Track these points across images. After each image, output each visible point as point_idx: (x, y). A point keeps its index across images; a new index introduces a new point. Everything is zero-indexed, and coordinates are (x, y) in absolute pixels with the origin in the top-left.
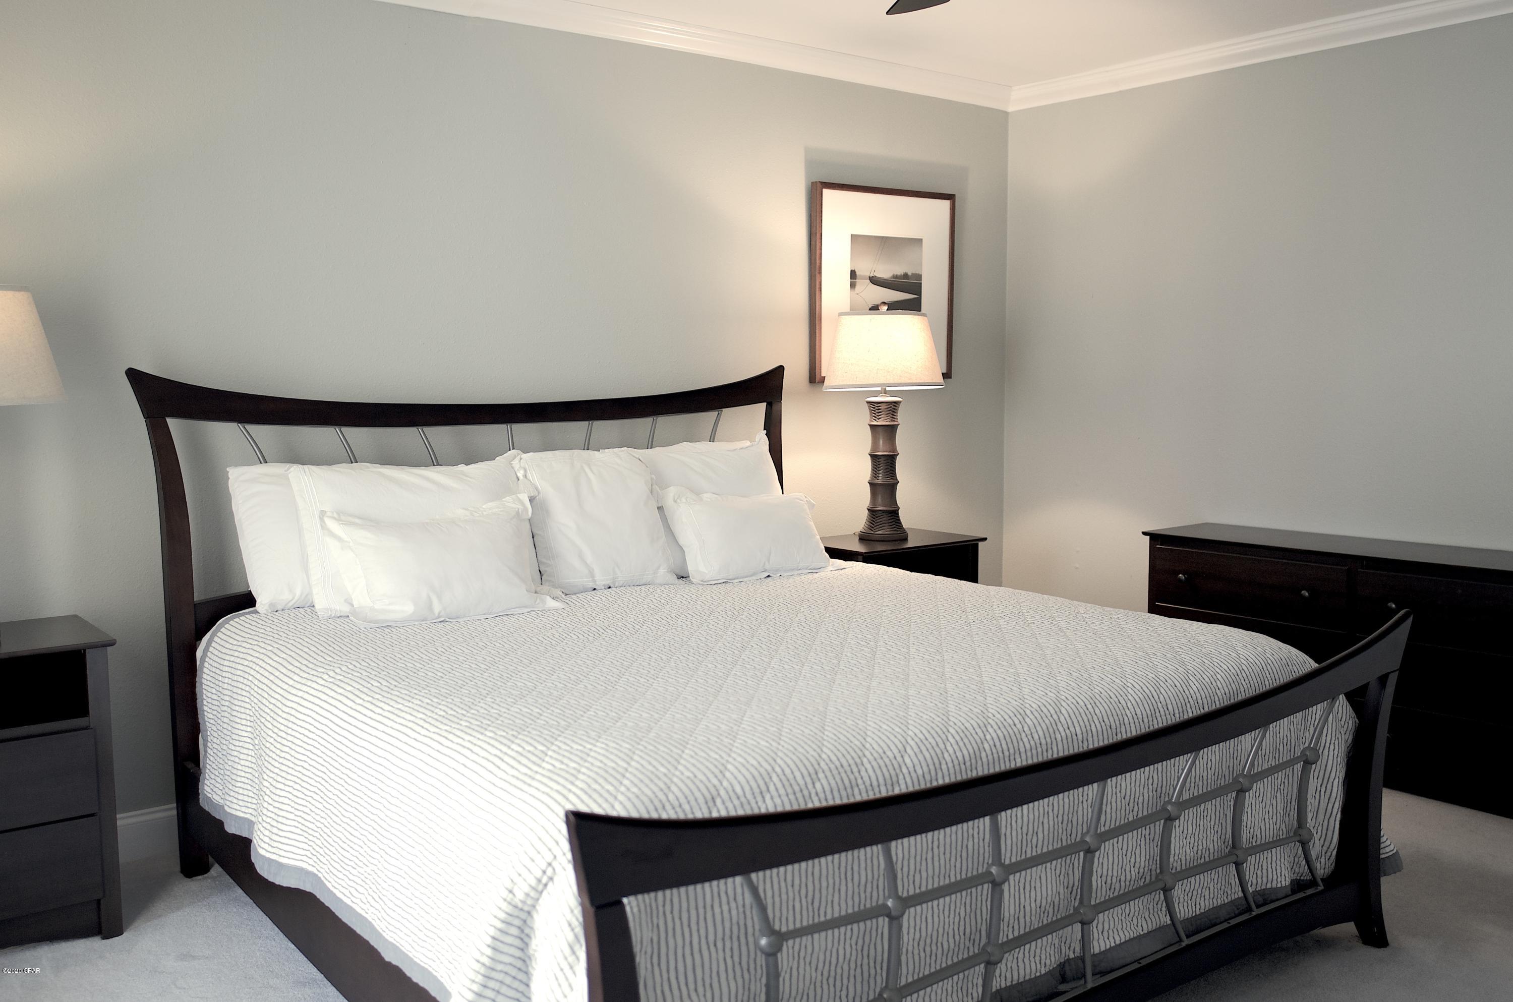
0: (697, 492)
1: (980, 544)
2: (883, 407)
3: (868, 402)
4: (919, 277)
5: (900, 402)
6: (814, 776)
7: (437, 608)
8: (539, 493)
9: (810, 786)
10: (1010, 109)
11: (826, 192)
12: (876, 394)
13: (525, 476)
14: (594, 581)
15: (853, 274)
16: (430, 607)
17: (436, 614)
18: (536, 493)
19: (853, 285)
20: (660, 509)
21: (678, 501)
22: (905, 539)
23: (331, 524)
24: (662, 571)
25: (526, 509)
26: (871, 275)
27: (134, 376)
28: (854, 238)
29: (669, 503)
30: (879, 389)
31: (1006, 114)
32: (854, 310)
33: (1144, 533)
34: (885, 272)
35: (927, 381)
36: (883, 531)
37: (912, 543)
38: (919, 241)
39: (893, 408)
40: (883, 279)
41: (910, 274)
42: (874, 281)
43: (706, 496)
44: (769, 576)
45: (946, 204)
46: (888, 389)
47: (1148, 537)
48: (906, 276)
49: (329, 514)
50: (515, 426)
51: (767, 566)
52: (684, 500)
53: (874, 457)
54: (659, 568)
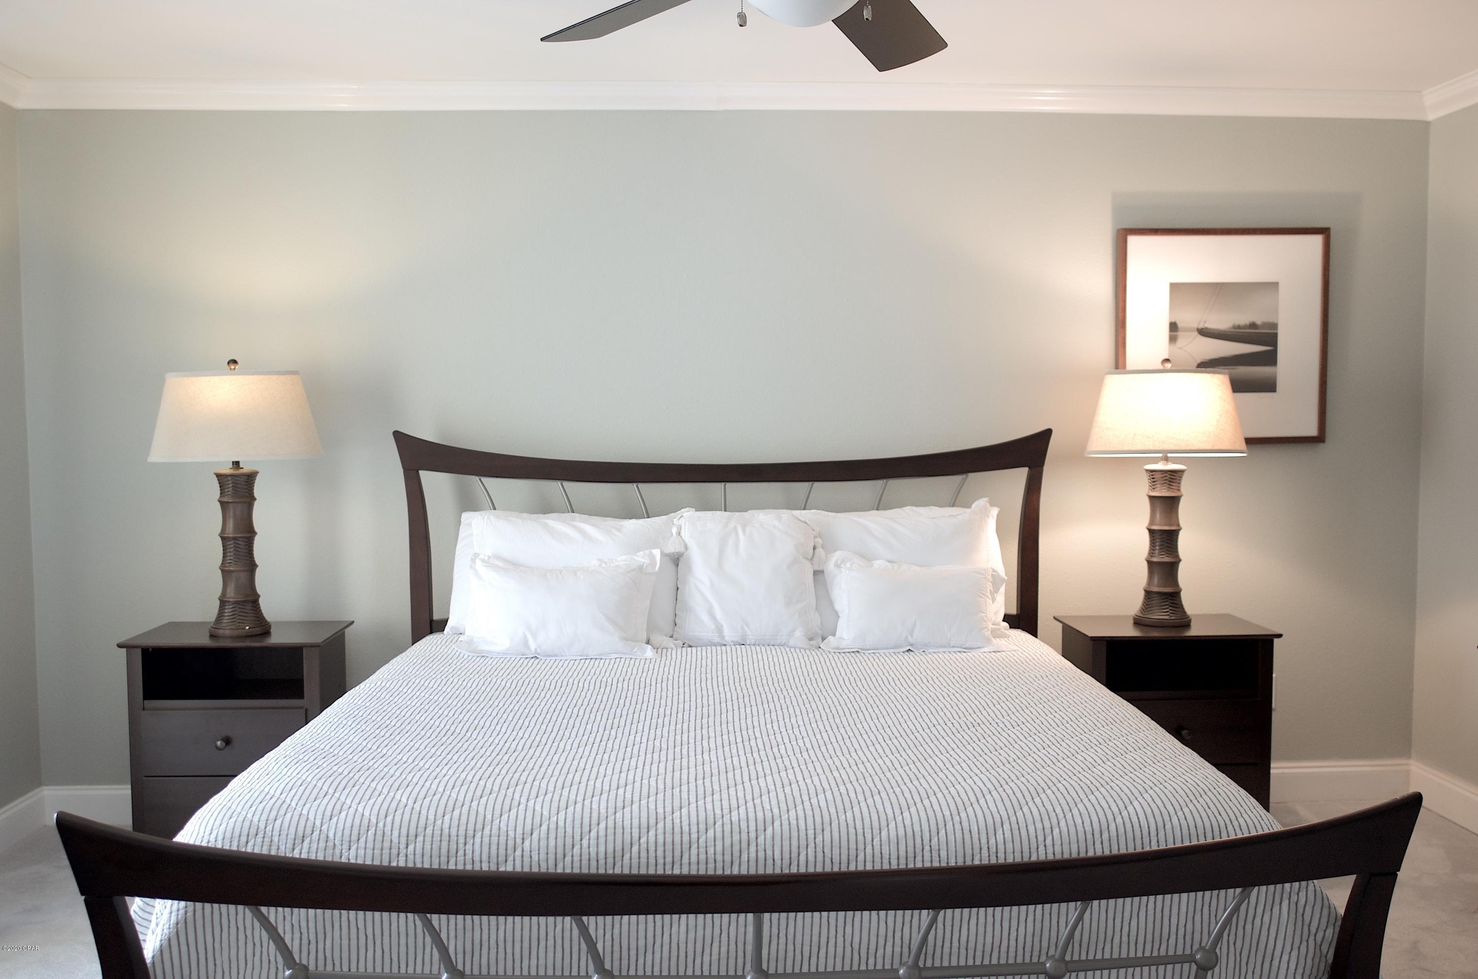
0: (867, 557)
2: (1163, 476)
3: (1147, 470)
4: (1275, 326)
5: (1182, 471)
7: (533, 646)
8: (686, 548)
9: (402, 846)
10: (1431, 117)
11: (1133, 241)
12: (1155, 461)
13: (679, 534)
14: (723, 637)
15: (1173, 327)
16: (526, 644)
17: (533, 651)
18: (682, 550)
19: (1173, 339)
20: (818, 574)
21: (842, 565)
22: (1187, 625)
23: (479, 563)
24: (798, 633)
25: (653, 564)
26: (1201, 326)
27: (399, 437)
28: (1175, 288)
29: (830, 567)
30: (1160, 455)
31: (1426, 125)
32: (1169, 365)
34: (1222, 321)
36: (1160, 615)
37: (1195, 631)
38: (1274, 285)
39: (1173, 477)
40: (1219, 330)
41: (1259, 322)
42: (1204, 333)
43: (878, 563)
44: (909, 650)
45: (1318, 239)
46: (1169, 455)
48: (1253, 325)
49: (482, 556)
51: (911, 640)
52: (848, 565)
53: (1151, 532)
54: (794, 630)
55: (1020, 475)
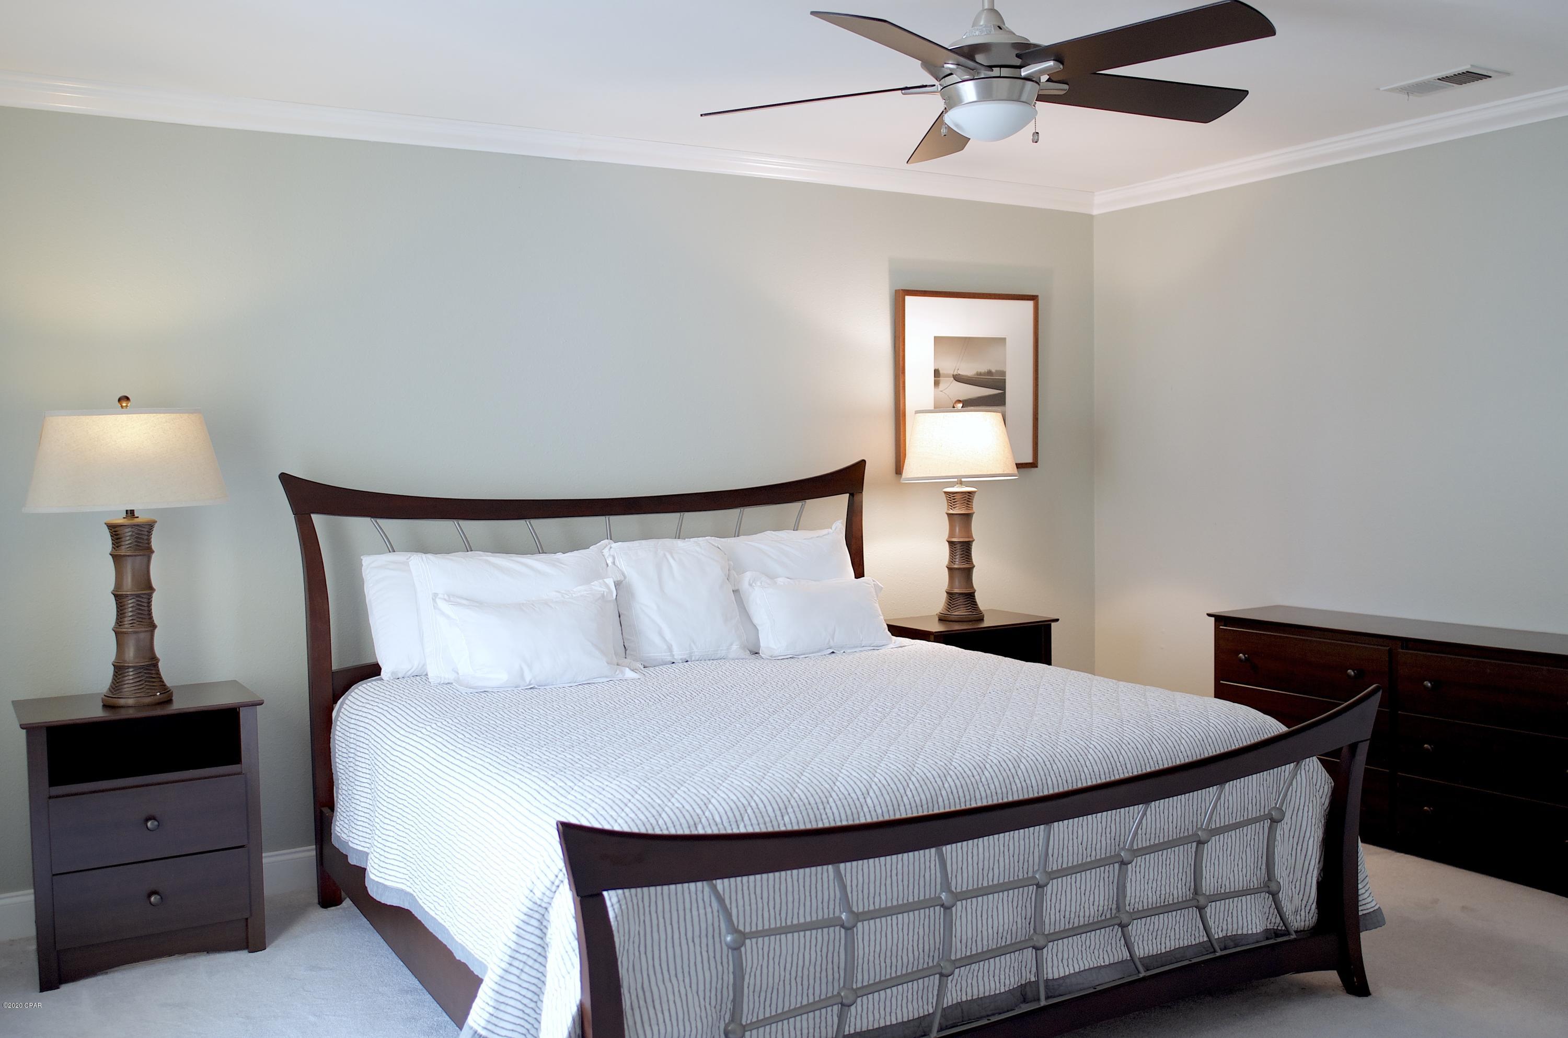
0: (772, 577)
1: (1053, 624)
2: (958, 497)
3: (945, 493)
4: (1003, 373)
5: (974, 492)
6: (784, 811)
7: (528, 677)
8: (625, 577)
10: (1095, 212)
11: (909, 300)
12: (952, 484)
13: (614, 563)
14: (673, 656)
15: (937, 373)
16: (522, 676)
17: (528, 682)
18: (623, 579)
19: (937, 384)
20: (736, 592)
21: (754, 584)
22: (981, 619)
23: (441, 604)
24: (735, 647)
25: (611, 592)
26: (955, 373)
27: (286, 479)
28: (937, 340)
29: (745, 586)
30: (956, 480)
31: (1091, 217)
32: (939, 407)
33: (1209, 615)
34: (968, 370)
35: (1001, 472)
36: (960, 612)
37: (988, 623)
38: (1002, 341)
39: (968, 497)
40: (966, 376)
41: (993, 371)
42: (958, 378)
43: (780, 581)
44: (833, 652)
45: (1030, 304)
46: (963, 480)
47: (1213, 619)
48: (990, 373)
49: (440, 596)
50: (612, 518)
51: (832, 644)
52: (759, 584)
53: (951, 544)
54: (731, 644)
55: (843, 500)
